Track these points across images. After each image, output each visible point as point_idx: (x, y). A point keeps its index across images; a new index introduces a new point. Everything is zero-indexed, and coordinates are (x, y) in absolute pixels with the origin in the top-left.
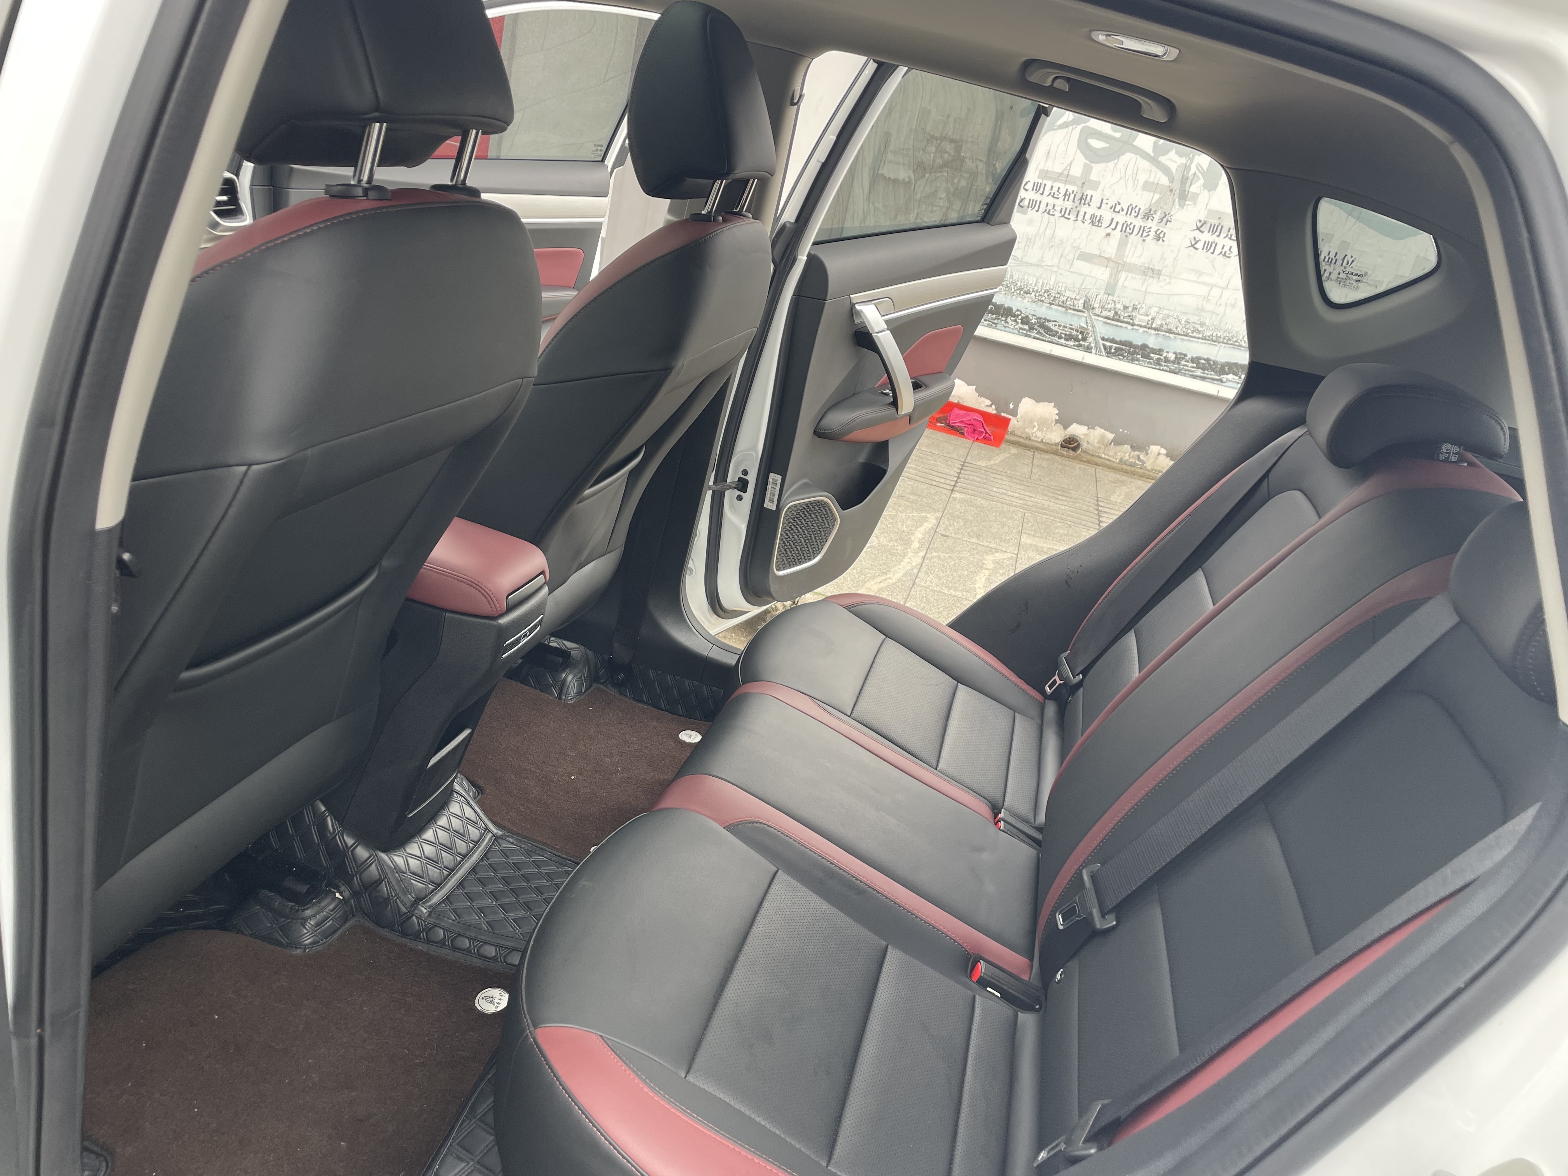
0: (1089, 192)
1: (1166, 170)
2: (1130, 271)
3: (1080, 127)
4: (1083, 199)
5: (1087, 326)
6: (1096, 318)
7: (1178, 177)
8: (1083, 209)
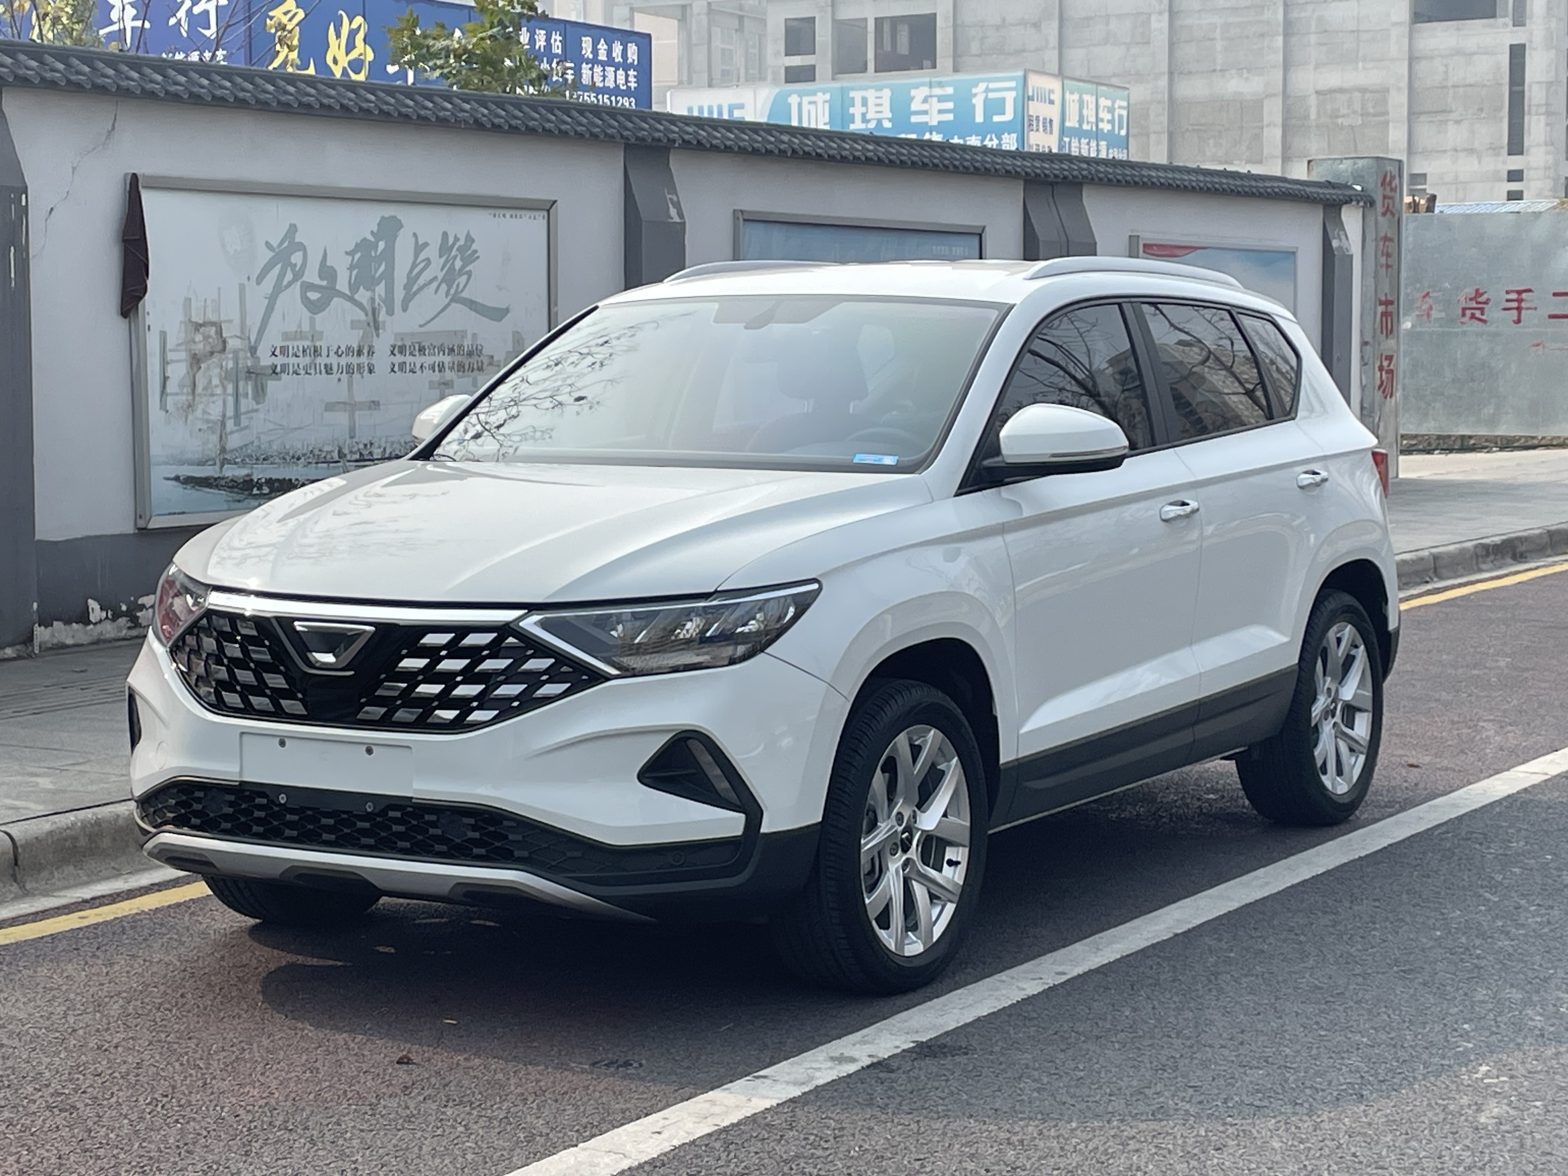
0: (318, 344)
1: (360, 305)
2: (360, 410)
3: (299, 283)
4: (316, 352)
7: (369, 308)
8: (319, 360)
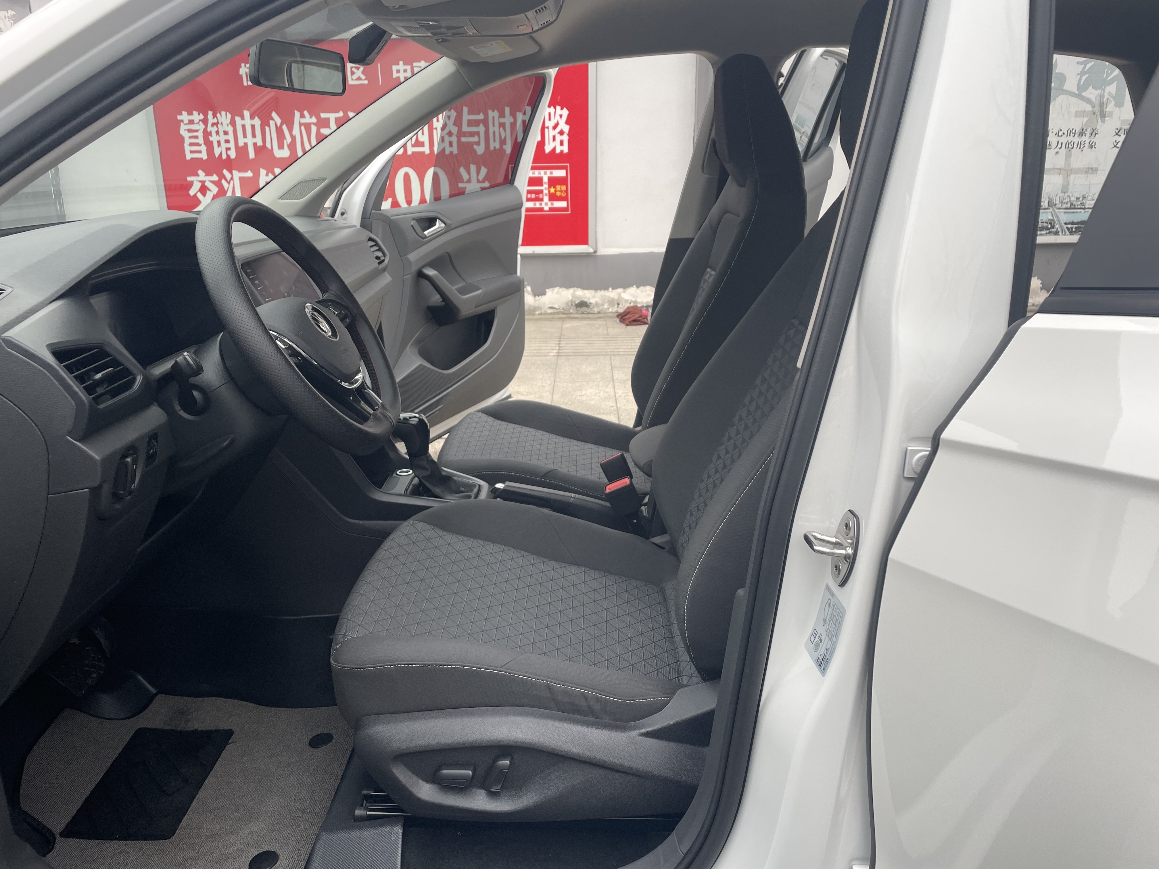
2: (1076, 173)
5: (1053, 217)
6: (1059, 210)
7: (1096, 102)
